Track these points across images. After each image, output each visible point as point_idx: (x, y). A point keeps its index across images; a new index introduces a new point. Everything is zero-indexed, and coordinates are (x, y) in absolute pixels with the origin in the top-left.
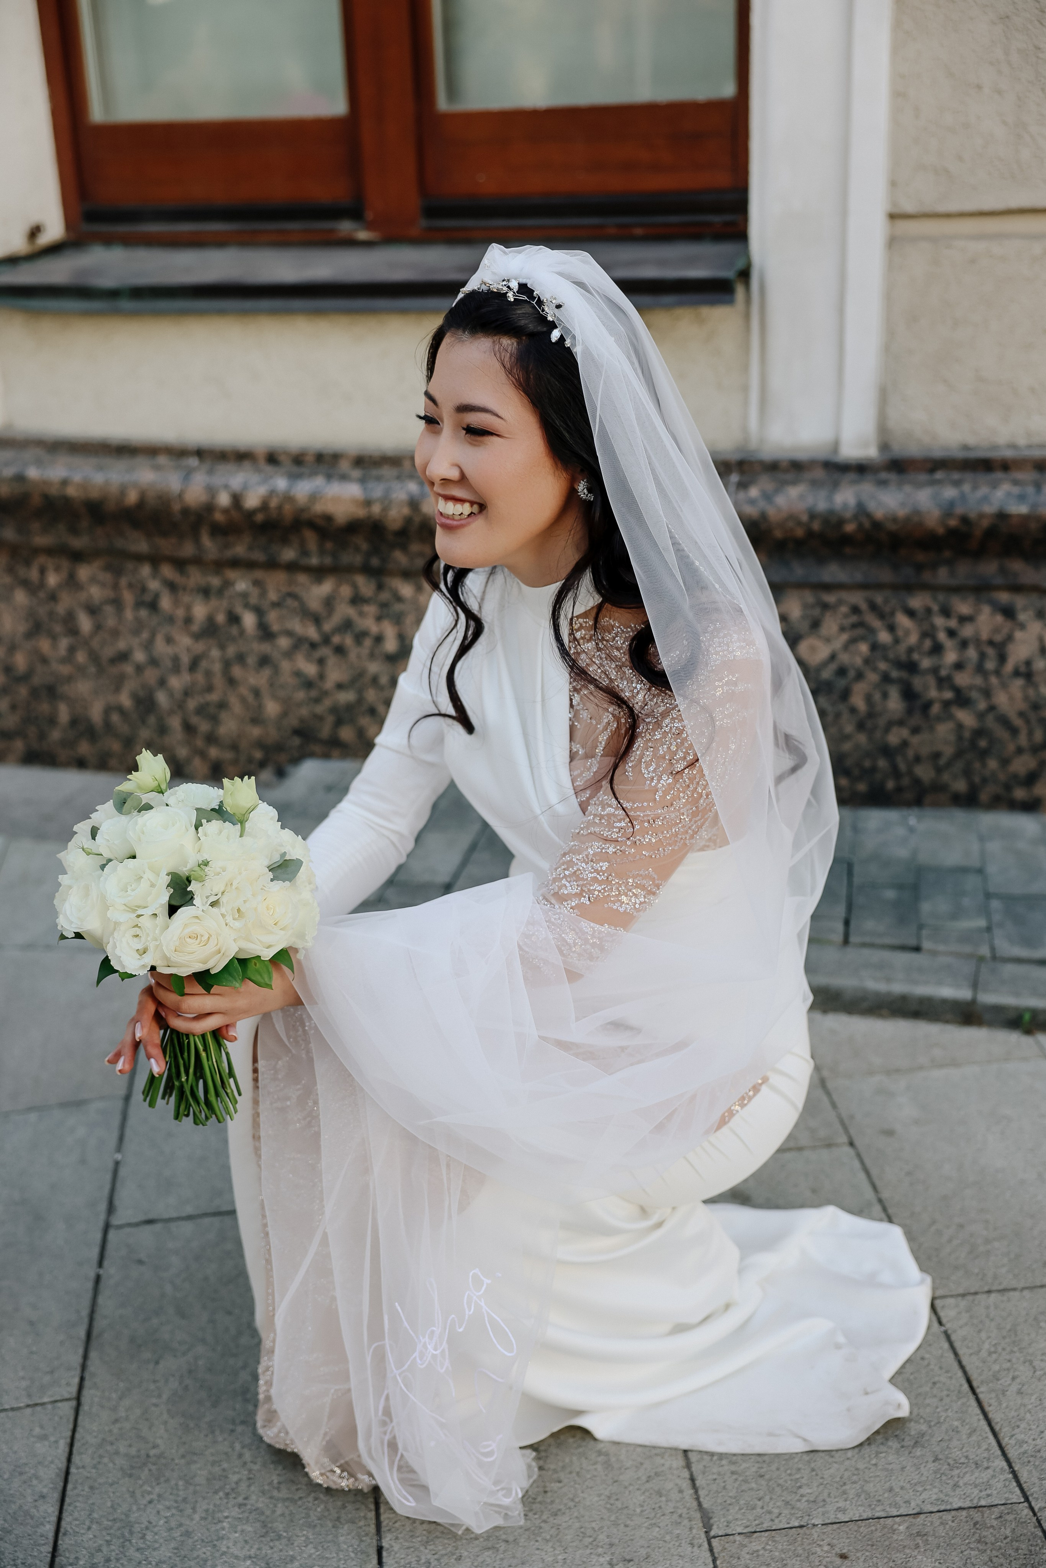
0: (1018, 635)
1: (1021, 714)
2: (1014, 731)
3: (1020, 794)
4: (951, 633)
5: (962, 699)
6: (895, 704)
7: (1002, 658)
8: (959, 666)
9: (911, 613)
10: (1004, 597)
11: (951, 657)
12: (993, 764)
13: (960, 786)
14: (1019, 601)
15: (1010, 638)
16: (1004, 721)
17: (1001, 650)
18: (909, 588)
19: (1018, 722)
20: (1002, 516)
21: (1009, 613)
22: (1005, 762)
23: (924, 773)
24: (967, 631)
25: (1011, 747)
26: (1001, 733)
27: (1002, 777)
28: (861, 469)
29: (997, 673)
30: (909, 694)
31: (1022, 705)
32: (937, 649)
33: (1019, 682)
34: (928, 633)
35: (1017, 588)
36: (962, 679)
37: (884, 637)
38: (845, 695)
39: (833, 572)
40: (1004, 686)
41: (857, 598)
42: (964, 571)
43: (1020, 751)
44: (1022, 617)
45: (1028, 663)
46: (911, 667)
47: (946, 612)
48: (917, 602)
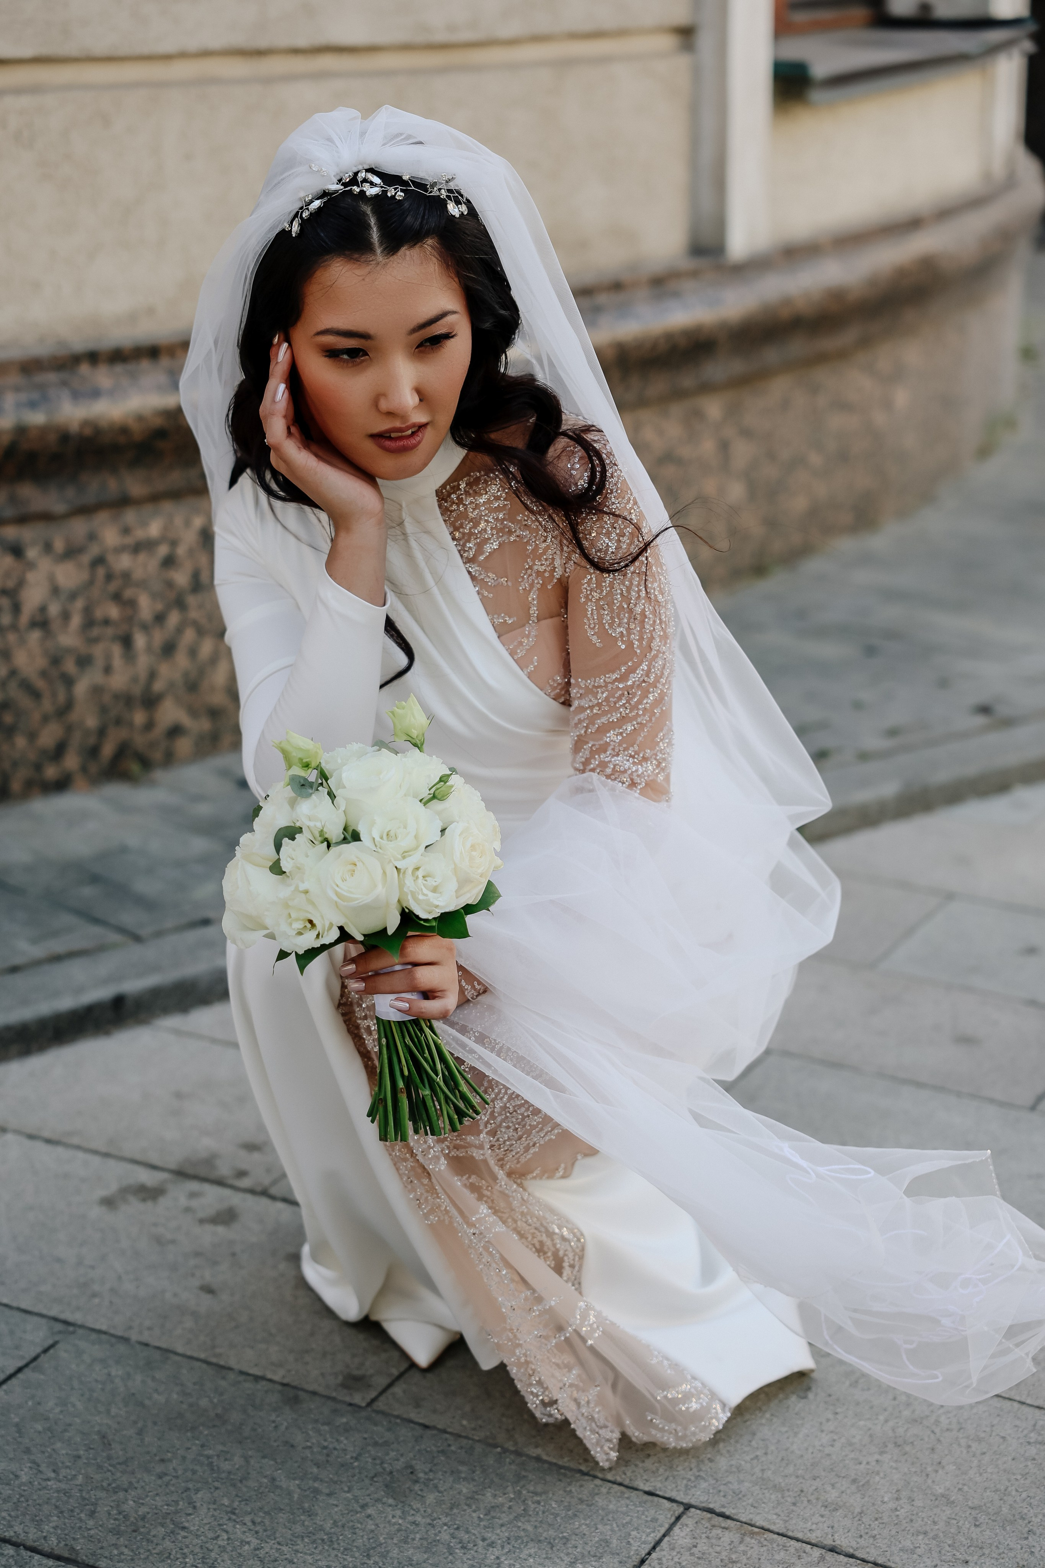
0: (31, 577)
1: (44, 674)
2: (36, 695)
3: (51, 772)
7: (16, 608)
10: (11, 532)
12: (21, 742)
14: (26, 534)
15: (21, 583)
16: (27, 687)
19: (40, 684)
22: (32, 736)
25: (36, 716)
26: (24, 701)
27: (32, 756)
29: (14, 627)
31: (41, 662)
33: (35, 636)
35: (23, 520)
40: (22, 641)
43: (46, 719)
44: (32, 553)
45: (43, 609)
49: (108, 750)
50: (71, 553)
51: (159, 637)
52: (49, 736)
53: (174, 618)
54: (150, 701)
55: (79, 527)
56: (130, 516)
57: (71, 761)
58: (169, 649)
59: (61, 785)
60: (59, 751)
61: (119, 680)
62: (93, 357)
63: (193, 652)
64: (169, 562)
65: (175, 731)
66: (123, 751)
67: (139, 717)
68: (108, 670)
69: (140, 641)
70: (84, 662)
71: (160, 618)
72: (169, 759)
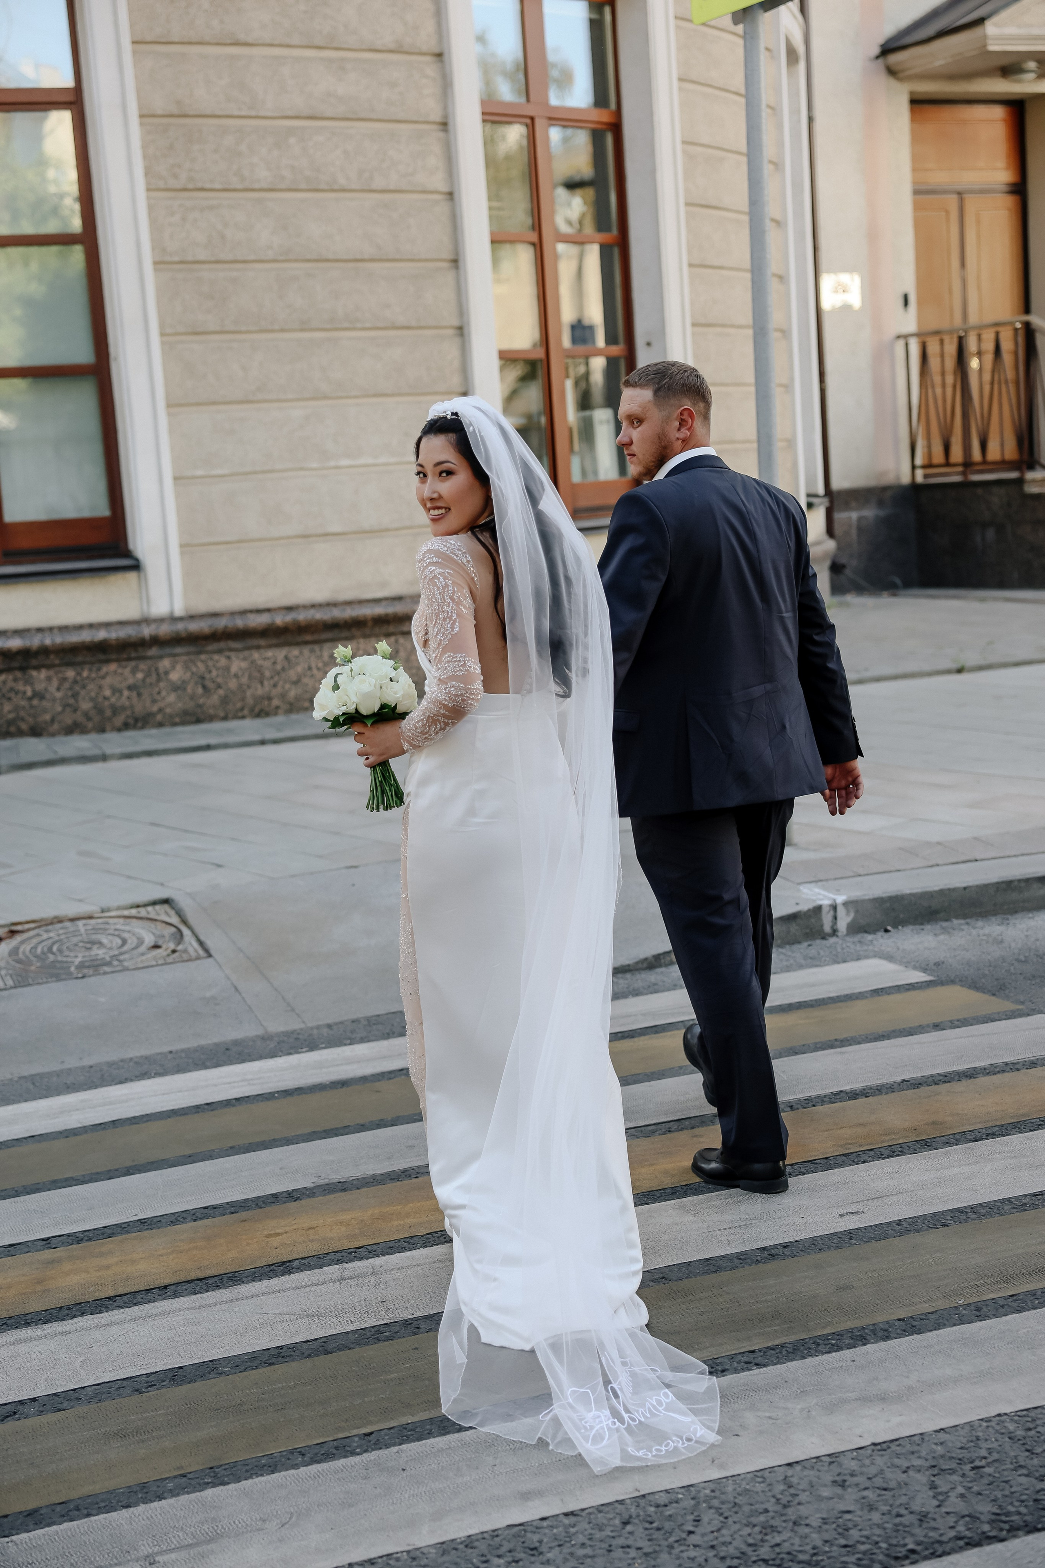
0: (233, 665)
1: (238, 689)
2: (235, 694)
3: (240, 714)
4: (214, 666)
5: (219, 686)
6: (200, 690)
7: (229, 673)
8: (218, 676)
9: (202, 661)
10: (228, 653)
11: (214, 673)
12: (230, 706)
13: (222, 714)
14: (231, 654)
15: (230, 666)
16: (232, 692)
17: (227, 669)
18: (199, 653)
19: (237, 692)
20: (226, 627)
21: (229, 658)
22: (233, 705)
23: (211, 711)
24: (218, 665)
25: (236, 701)
26: (231, 696)
27: (233, 709)
28: (181, 619)
29: (228, 677)
30: (204, 687)
31: (237, 686)
32: (210, 672)
33: (235, 680)
34: (207, 667)
35: (231, 650)
36: (219, 680)
37: (194, 669)
38: (185, 689)
39: (178, 650)
40: (231, 681)
41: (185, 658)
42: (214, 646)
43: (239, 701)
44: (233, 659)
45: (237, 673)
46: (203, 678)
47: (211, 659)
48: (203, 657)
49: (257, 710)
50: (245, 659)
51: (272, 682)
52: (239, 705)
53: (276, 678)
54: (270, 699)
55: (246, 653)
56: (262, 651)
57: (246, 712)
58: (275, 686)
59: (243, 717)
60: (242, 709)
61: (260, 692)
62: (251, 611)
63: (283, 687)
64: (275, 663)
65: (277, 708)
66: (261, 711)
67: (266, 703)
68: (256, 689)
69: (266, 683)
70: (249, 687)
71: (272, 677)
72: (276, 714)
